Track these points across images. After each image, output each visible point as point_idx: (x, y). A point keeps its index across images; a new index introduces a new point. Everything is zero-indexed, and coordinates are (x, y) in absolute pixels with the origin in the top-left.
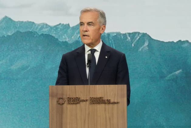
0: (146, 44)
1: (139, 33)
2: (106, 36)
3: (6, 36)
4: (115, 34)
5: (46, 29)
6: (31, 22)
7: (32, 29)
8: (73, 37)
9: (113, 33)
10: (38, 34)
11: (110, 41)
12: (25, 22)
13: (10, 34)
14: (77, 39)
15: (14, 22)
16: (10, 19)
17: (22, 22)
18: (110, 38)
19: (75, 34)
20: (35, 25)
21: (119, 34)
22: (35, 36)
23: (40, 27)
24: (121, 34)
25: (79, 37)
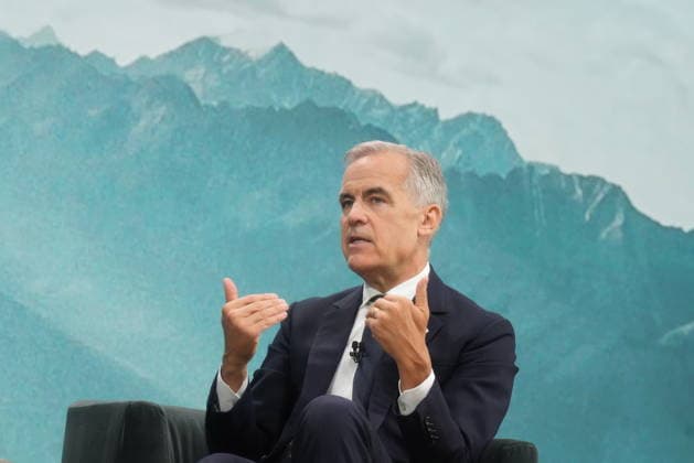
0: (619, 221)
1: (603, 182)
2: (526, 171)
3: (277, 109)
4: (547, 172)
5: (380, 112)
6: (342, 79)
7: (345, 102)
8: (444, 155)
9: (543, 166)
10: (358, 123)
11: (534, 192)
12: (329, 75)
13: (287, 105)
14: (454, 164)
15: (302, 66)
16: (291, 54)
17: (322, 73)
18: (535, 181)
19: (451, 146)
20: (354, 93)
21: (555, 172)
22: (351, 127)
23: (364, 101)
24: (561, 174)
25: (460, 157)
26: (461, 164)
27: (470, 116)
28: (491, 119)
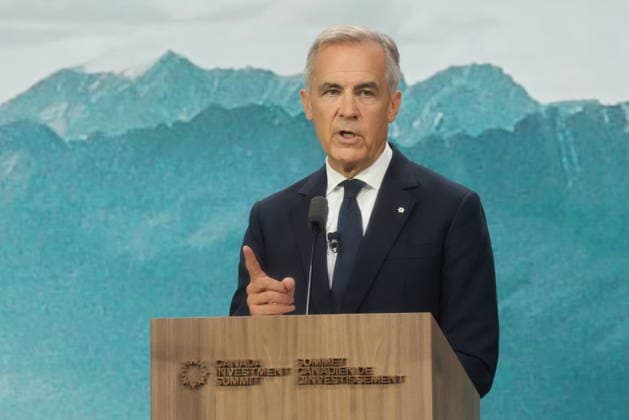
2: (545, 115)
3: (170, 125)
4: (579, 109)
6: (260, 71)
7: (265, 96)
8: (416, 124)
9: (571, 104)
10: (288, 115)
11: (561, 137)
12: (241, 72)
13: (183, 118)
14: (433, 130)
15: (201, 71)
16: (185, 62)
17: (230, 71)
18: (560, 124)
19: (426, 111)
20: (277, 83)
21: (592, 107)
22: (277, 122)
23: (293, 89)
24: (603, 107)
25: (441, 121)
26: (443, 129)
27: (455, 71)
28: (487, 67)
